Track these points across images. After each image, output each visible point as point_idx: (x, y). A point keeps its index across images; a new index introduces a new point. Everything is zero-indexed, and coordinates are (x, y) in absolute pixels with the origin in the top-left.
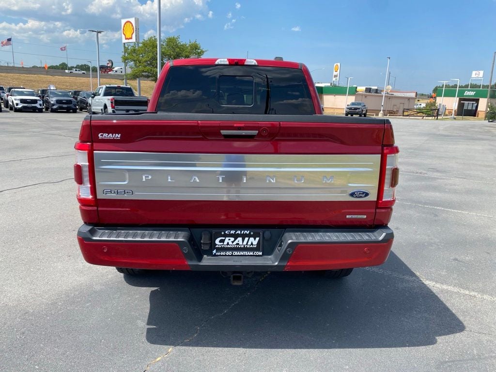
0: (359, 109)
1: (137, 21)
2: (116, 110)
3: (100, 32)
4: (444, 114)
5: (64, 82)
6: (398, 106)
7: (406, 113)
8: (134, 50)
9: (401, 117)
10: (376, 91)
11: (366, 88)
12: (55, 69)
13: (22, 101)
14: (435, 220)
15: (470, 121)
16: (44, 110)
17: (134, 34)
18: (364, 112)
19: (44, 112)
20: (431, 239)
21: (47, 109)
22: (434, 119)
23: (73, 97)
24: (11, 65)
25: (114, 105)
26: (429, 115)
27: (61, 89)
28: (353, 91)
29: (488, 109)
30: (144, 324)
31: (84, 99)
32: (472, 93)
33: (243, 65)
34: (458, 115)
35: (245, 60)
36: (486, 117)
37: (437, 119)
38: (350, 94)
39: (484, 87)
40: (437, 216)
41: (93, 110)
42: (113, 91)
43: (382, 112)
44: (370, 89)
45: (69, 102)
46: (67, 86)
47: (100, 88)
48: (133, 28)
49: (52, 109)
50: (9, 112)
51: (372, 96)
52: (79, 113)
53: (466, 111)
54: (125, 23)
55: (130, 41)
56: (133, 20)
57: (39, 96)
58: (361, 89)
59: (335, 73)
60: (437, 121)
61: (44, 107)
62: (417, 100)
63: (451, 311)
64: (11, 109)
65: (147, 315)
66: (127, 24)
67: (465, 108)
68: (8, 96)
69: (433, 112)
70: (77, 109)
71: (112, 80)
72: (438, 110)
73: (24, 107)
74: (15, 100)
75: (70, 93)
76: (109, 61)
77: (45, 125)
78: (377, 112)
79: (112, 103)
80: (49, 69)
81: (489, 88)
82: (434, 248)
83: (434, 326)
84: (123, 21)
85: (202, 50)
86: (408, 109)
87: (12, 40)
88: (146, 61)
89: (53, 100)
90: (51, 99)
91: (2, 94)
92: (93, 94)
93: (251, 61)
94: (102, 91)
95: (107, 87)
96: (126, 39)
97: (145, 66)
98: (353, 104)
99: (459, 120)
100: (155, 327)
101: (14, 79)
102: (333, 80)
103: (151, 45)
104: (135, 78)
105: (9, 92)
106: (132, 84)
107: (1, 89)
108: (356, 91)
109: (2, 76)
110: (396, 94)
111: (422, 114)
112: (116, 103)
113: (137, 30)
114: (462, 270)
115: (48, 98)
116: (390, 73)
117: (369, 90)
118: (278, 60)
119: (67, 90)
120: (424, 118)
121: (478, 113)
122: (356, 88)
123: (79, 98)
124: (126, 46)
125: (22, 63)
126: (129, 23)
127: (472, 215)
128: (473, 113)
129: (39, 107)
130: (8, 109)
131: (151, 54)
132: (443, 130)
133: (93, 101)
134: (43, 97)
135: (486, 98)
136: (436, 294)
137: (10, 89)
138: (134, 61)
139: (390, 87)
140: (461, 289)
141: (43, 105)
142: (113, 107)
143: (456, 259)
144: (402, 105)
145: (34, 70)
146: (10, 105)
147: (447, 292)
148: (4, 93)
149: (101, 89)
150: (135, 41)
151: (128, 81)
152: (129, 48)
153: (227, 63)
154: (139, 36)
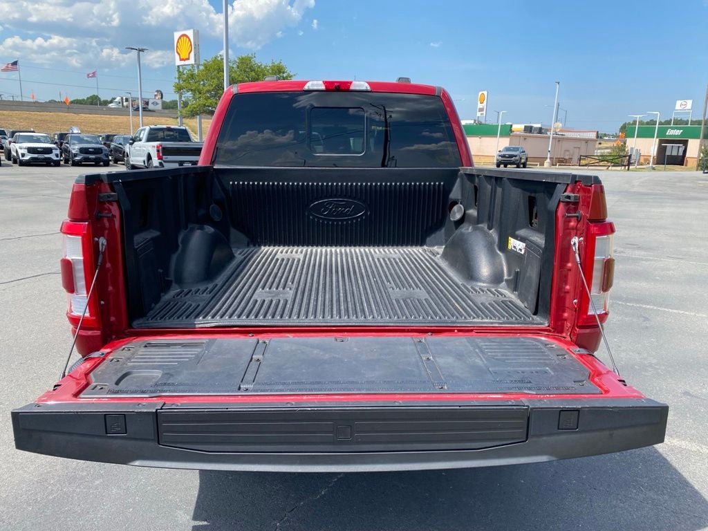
0: (516, 156)
1: (196, 34)
2: (164, 161)
3: (142, 50)
4: (638, 162)
5: (93, 123)
6: (571, 152)
7: (583, 162)
8: (192, 75)
9: (576, 167)
10: (540, 131)
11: (525, 127)
12: (82, 104)
13: (31, 150)
14: (647, 328)
15: (674, 172)
16: (62, 163)
17: (193, 52)
18: (523, 161)
19: (63, 166)
20: (645, 359)
21: (66, 161)
22: (624, 170)
23: (105, 144)
24: (19, 99)
25: (161, 155)
26: (616, 165)
27: (89, 132)
28: (507, 131)
29: (702, 155)
30: (188, 517)
31: (120, 146)
32: (678, 132)
33: (348, 90)
34: (657, 163)
35: (351, 83)
36: (698, 166)
37: (628, 169)
38: (502, 136)
39: (693, 123)
40: (646, 319)
41: (131, 163)
42: (161, 134)
43: (548, 160)
44: (531, 127)
45: (97, 151)
46: (97, 128)
47: (142, 130)
48: (191, 45)
49: (73, 161)
50: (12, 166)
51: (536, 137)
52: (112, 166)
53: (670, 157)
54: (180, 38)
55: (187, 62)
56: (190, 33)
57: (56, 143)
58: (518, 127)
59: (480, 106)
60: (628, 172)
61: (62, 158)
62: (598, 142)
63: (692, 487)
64: (15, 162)
65: (194, 500)
66: (182, 38)
67: (668, 153)
68: (10, 143)
69: (622, 161)
70: (111, 161)
71: (161, 118)
72: (630, 156)
73: (33, 159)
74: (21, 148)
75: (101, 138)
76: (157, 91)
77: (62, 185)
78: (541, 160)
79: (158, 151)
80: (73, 104)
81: (703, 124)
82: (649, 374)
83: (668, 515)
84: (177, 35)
85: (289, 74)
86: (586, 156)
87: (19, 63)
88: (208, 91)
89: (75, 148)
90: (72, 147)
91: (3, 141)
92: (132, 139)
93: (360, 84)
94: (144, 135)
95: (151, 129)
96: (181, 60)
97: (207, 98)
98: (507, 149)
99: (660, 171)
100: (206, 523)
101: (22, 118)
102: (478, 115)
103: (215, 68)
104: (193, 116)
105: (12, 137)
106: (190, 124)
107: (2, 133)
108: (511, 131)
109: (4, 115)
110: (569, 135)
111: (606, 162)
112: (165, 151)
113: (197, 46)
114: (699, 411)
115: (68, 145)
116: (559, 105)
117: (529, 129)
118: (402, 82)
119: (96, 133)
120: (610, 168)
121: (687, 161)
122: (511, 126)
123: (113, 145)
124: (181, 70)
125: (33, 96)
126: (185, 38)
127: (702, 317)
128: (680, 161)
129: (55, 158)
130: (10, 163)
131: (215, 81)
132: (638, 185)
133: (132, 149)
134: (61, 144)
135: (699, 138)
136: (665, 455)
137: (13, 133)
138: (192, 90)
139: (560, 125)
140: (704, 447)
141: (61, 156)
142: (160, 158)
143: (686, 393)
144: (577, 150)
145: (52, 106)
146: (14, 156)
147: (681, 450)
148: (5, 138)
149: (143, 132)
150: (193, 63)
151: (184, 120)
152: (185, 72)
153: (323, 87)
154: (199, 55)
